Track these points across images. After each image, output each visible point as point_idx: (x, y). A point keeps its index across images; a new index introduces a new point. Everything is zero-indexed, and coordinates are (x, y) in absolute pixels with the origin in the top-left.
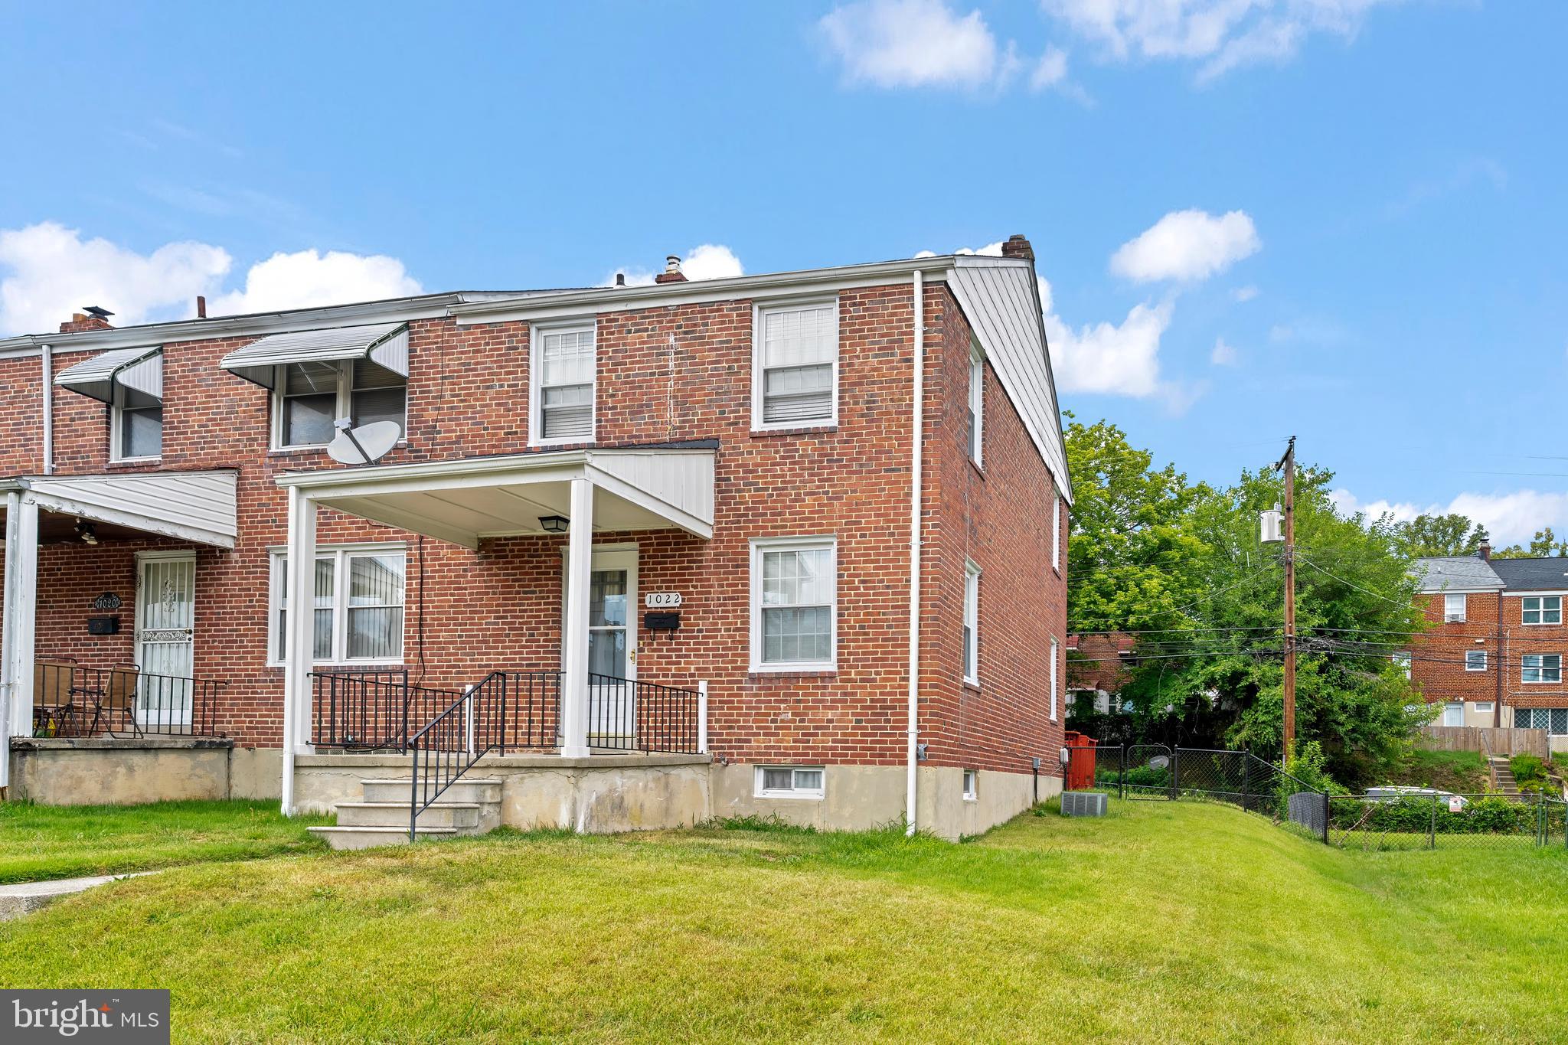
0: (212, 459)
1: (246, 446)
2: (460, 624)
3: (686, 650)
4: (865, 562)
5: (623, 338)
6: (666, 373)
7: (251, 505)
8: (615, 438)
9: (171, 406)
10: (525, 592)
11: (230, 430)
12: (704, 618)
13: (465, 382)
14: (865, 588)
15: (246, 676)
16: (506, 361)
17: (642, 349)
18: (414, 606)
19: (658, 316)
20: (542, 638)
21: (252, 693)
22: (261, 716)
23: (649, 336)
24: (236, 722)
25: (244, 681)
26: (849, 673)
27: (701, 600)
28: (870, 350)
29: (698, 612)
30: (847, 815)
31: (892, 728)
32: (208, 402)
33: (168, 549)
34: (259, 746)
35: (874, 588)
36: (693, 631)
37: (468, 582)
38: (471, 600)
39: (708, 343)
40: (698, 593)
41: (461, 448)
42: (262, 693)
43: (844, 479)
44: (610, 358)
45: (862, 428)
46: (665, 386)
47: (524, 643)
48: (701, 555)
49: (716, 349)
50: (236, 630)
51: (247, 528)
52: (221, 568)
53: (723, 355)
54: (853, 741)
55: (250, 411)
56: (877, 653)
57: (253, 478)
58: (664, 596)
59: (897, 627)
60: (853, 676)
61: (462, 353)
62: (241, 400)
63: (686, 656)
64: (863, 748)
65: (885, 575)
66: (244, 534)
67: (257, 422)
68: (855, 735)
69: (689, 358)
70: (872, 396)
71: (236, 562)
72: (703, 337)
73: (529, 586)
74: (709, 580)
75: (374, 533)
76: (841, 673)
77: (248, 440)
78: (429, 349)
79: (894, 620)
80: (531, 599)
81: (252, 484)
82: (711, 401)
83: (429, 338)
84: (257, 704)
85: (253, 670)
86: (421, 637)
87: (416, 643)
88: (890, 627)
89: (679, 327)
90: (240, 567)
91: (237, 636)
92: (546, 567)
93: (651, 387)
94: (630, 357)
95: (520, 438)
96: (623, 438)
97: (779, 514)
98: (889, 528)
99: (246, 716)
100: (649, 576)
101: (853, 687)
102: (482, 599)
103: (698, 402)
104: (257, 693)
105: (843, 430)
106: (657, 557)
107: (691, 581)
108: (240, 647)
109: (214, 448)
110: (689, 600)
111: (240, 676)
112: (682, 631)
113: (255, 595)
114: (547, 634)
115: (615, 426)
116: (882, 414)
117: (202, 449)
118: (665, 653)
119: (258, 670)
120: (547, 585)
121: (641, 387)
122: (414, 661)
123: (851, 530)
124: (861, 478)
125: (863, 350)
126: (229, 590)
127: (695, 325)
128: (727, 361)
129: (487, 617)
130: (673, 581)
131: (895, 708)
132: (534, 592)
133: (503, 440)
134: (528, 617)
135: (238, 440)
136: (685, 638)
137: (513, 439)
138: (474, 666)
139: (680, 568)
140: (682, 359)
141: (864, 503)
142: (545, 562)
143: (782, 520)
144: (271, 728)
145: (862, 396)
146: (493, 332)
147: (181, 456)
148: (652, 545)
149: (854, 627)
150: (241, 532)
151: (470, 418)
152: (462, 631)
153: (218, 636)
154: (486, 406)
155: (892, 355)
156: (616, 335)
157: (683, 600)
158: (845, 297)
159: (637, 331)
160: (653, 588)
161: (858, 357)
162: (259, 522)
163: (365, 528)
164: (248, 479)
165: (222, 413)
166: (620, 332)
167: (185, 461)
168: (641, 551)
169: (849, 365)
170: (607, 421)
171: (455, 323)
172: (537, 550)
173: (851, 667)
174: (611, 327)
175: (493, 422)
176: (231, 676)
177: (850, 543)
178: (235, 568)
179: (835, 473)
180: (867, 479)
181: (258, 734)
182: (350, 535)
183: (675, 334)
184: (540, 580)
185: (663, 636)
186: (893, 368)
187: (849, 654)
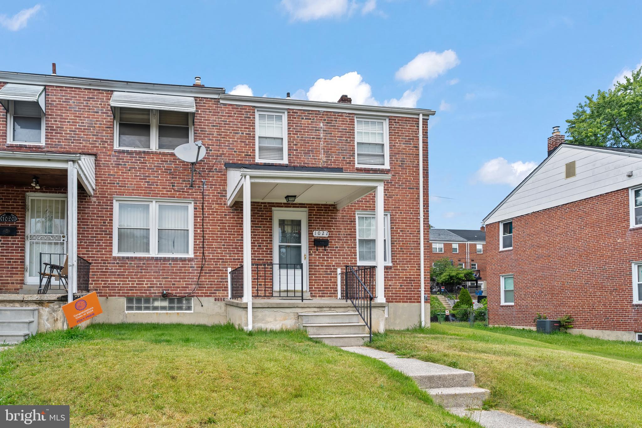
0: (78, 149)
1: (100, 144)
2: (224, 240)
3: (331, 255)
4: (402, 223)
5: (300, 121)
6: (319, 138)
7: (104, 175)
8: (297, 163)
9: (51, 118)
10: (256, 227)
11: (90, 135)
12: (338, 242)
13: (224, 129)
14: (402, 233)
15: (101, 260)
16: (245, 123)
17: (309, 127)
18: (199, 230)
19: (315, 114)
20: (265, 248)
21: (106, 269)
22: (111, 281)
23: (312, 122)
24: (95, 284)
25: (101, 263)
26: (397, 267)
27: (337, 235)
28: (402, 141)
29: (336, 240)
30: (398, 323)
31: (414, 288)
32: (76, 119)
33: (50, 192)
34: (110, 296)
35: (405, 234)
36: (334, 247)
37: (227, 220)
38: (229, 229)
39: (337, 129)
40: (335, 232)
41: (223, 159)
42: (112, 269)
43: (393, 190)
44: (294, 129)
45: (400, 171)
46: (319, 144)
47: (256, 249)
48: (336, 216)
49: (341, 132)
50: (95, 237)
51: (101, 186)
52: (85, 205)
53: (344, 135)
54: (399, 294)
55: (103, 127)
56: (407, 259)
57: (105, 161)
58: (321, 232)
59: (415, 249)
60: (398, 268)
61: (222, 116)
62: (97, 121)
63: (331, 258)
64: (403, 296)
65: (409, 229)
66: (99, 188)
67: (107, 133)
68: (400, 291)
69: (329, 134)
70: (403, 159)
71: (95, 202)
72: (335, 126)
73: (258, 224)
74: (340, 226)
75: (176, 194)
76: (394, 267)
77: (101, 141)
78: (205, 112)
79: (413, 246)
80: (259, 230)
81: (104, 164)
82: (339, 153)
83: (205, 106)
84: (109, 275)
85: (106, 257)
86: (203, 245)
87: (201, 248)
88: (412, 249)
89: (325, 120)
90: (97, 205)
91: (96, 240)
92: (266, 216)
93: (313, 143)
94: (304, 129)
95: (252, 158)
96: (301, 163)
97: (368, 202)
98: (410, 211)
99: (102, 281)
100: (314, 223)
101: (399, 272)
102: (234, 229)
103: (333, 152)
104: (108, 269)
105: (392, 171)
106: (317, 215)
107: (332, 226)
108: (98, 246)
109: (80, 143)
110: (331, 234)
111: (99, 260)
112: (329, 247)
113: (107, 220)
114: (267, 246)
115: (297, 158)
116: (407, 166)
117: (72, 143)
118: (321, 256)
119: (110, 258)
120: (266, 224)
121: (308, 143)
122: (199, 256)
123: (396, 210)
124: (400, 190)
125: (399, 141)
126: (90, 216)
127: (332, 120)
128: (345, 137)
129: (237, 237)
130: (325, 226)
131: (414, 281)
132: (261, 227)
133: (244, 158)
134: (258, 238)
135: (95, 141)
136: (330, 250)
137: (249, 158)
138: (231, 259)
139: (327, 221)
140: (326, 133)
141: (401, 200)
142: (265, 214)
143: (369, 204)
144: (118, 287)
145: (399, 158)
146: (238, 109)
147: (59, 145)
148: (315, 210)
149: (398, 249)
150: (98, 187)
151: (227, 146)
152: (224, 242)
153: (84, 240)
154: (235, 141)
155: (410, 144)
156: (297, 119)
157: (329, 234)
158: (391, 119)
159: (306, 119)
160: (316, 228)
161: (397, 143)
162: (108, 183)
163: (171, 191)
164: (101, 161)
165: (85, 126)
166: (298, 118)
167: (61, 148)
168: (309, 212)
169: (394, 146)
170: (293, 155)
171: (219, 102)
172: (261, 208)
173: (397, 264)
174: (294, 115)
175: (239, 149)
176: (92, 260)
177: (396, 215)
178: (94, 205)
179: (390, 187)
180: (401, 191)
181: (109, 290)
182: (163, 194)
183: (323, 123)
184: (263, 222)
185: (321, 249)
186: (411, 149)
187: (397, 259)
